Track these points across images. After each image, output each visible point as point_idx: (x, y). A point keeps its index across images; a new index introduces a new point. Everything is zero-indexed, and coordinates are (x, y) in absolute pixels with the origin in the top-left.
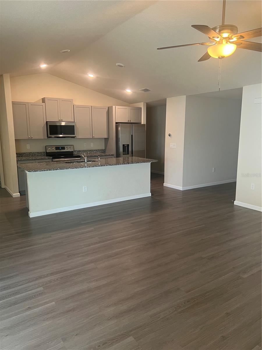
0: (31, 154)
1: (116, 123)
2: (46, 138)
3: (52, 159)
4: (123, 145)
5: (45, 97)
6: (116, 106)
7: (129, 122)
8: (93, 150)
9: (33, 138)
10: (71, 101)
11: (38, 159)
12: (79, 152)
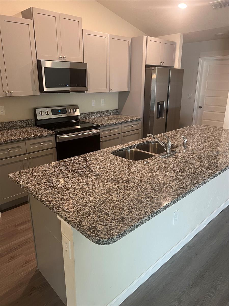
0: (8, 125)
1: (147, 66)
2: (38, 93)
3: (56, 135)
4: (158, 103)
5: (32, 7)
6: (149, 37)
7: (162, 65)
8: (104, 111)
9: (13, 95)
10: (78, 21)
11: (31, 139)
12: (86, 116)
